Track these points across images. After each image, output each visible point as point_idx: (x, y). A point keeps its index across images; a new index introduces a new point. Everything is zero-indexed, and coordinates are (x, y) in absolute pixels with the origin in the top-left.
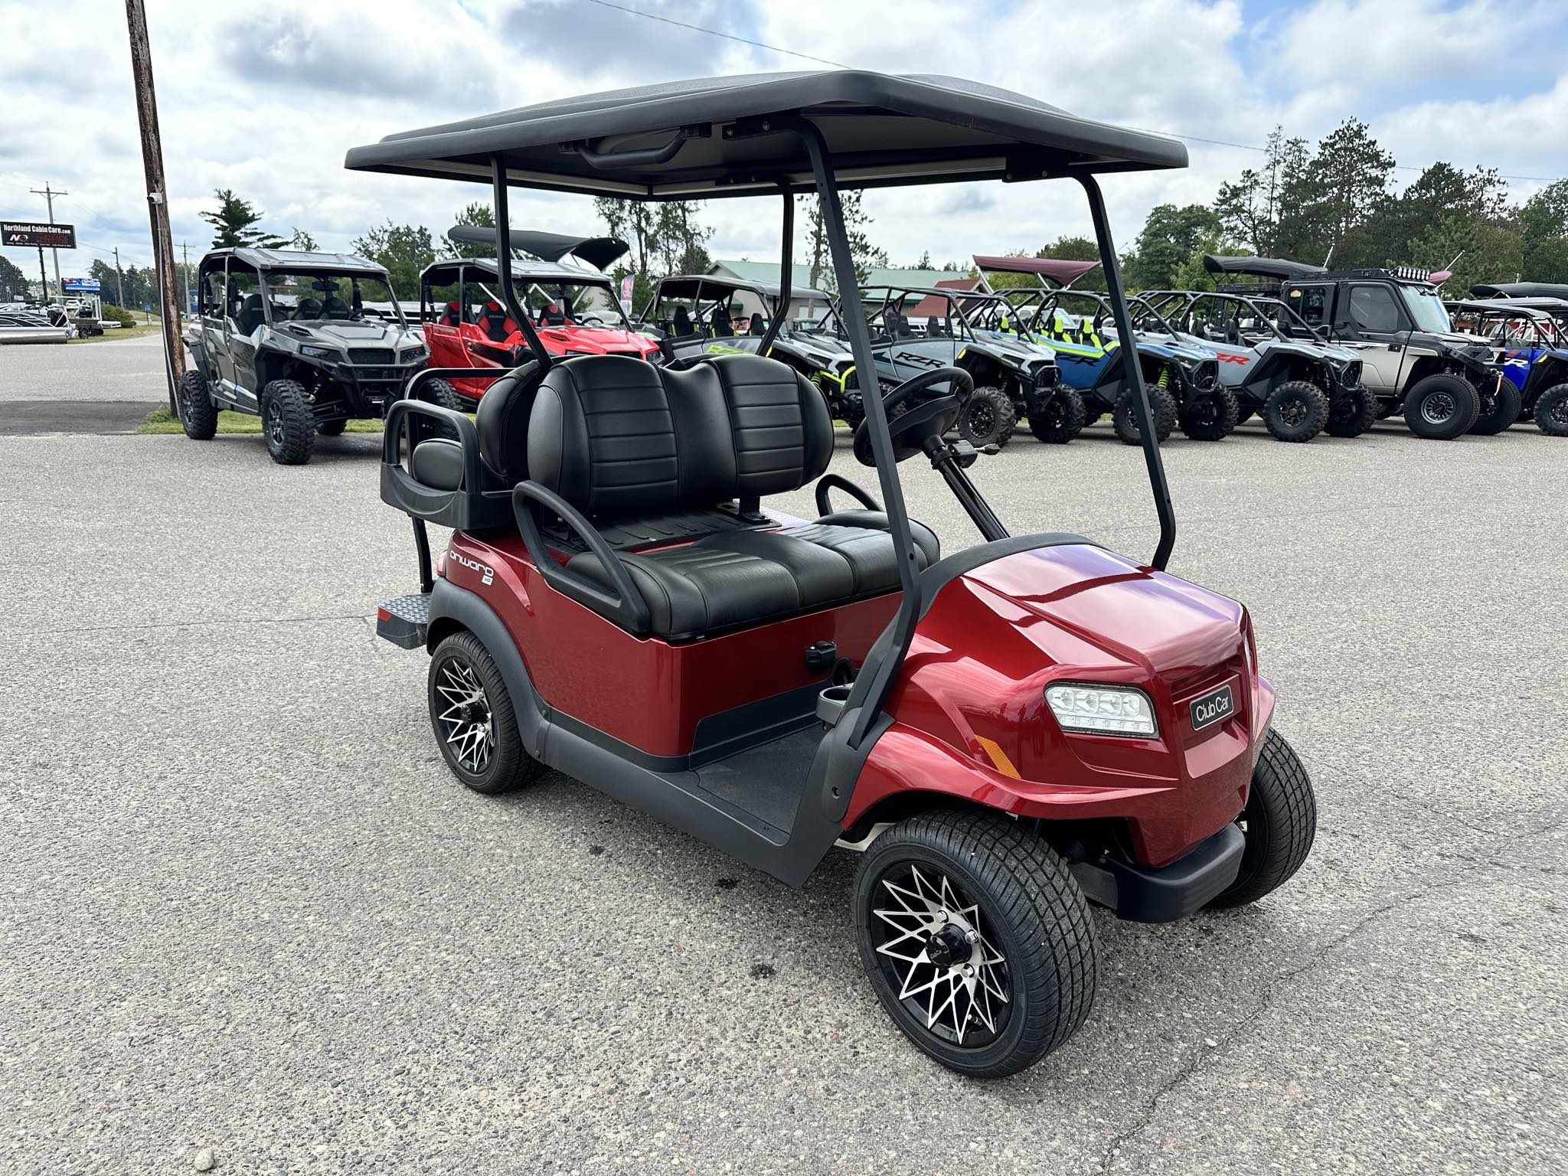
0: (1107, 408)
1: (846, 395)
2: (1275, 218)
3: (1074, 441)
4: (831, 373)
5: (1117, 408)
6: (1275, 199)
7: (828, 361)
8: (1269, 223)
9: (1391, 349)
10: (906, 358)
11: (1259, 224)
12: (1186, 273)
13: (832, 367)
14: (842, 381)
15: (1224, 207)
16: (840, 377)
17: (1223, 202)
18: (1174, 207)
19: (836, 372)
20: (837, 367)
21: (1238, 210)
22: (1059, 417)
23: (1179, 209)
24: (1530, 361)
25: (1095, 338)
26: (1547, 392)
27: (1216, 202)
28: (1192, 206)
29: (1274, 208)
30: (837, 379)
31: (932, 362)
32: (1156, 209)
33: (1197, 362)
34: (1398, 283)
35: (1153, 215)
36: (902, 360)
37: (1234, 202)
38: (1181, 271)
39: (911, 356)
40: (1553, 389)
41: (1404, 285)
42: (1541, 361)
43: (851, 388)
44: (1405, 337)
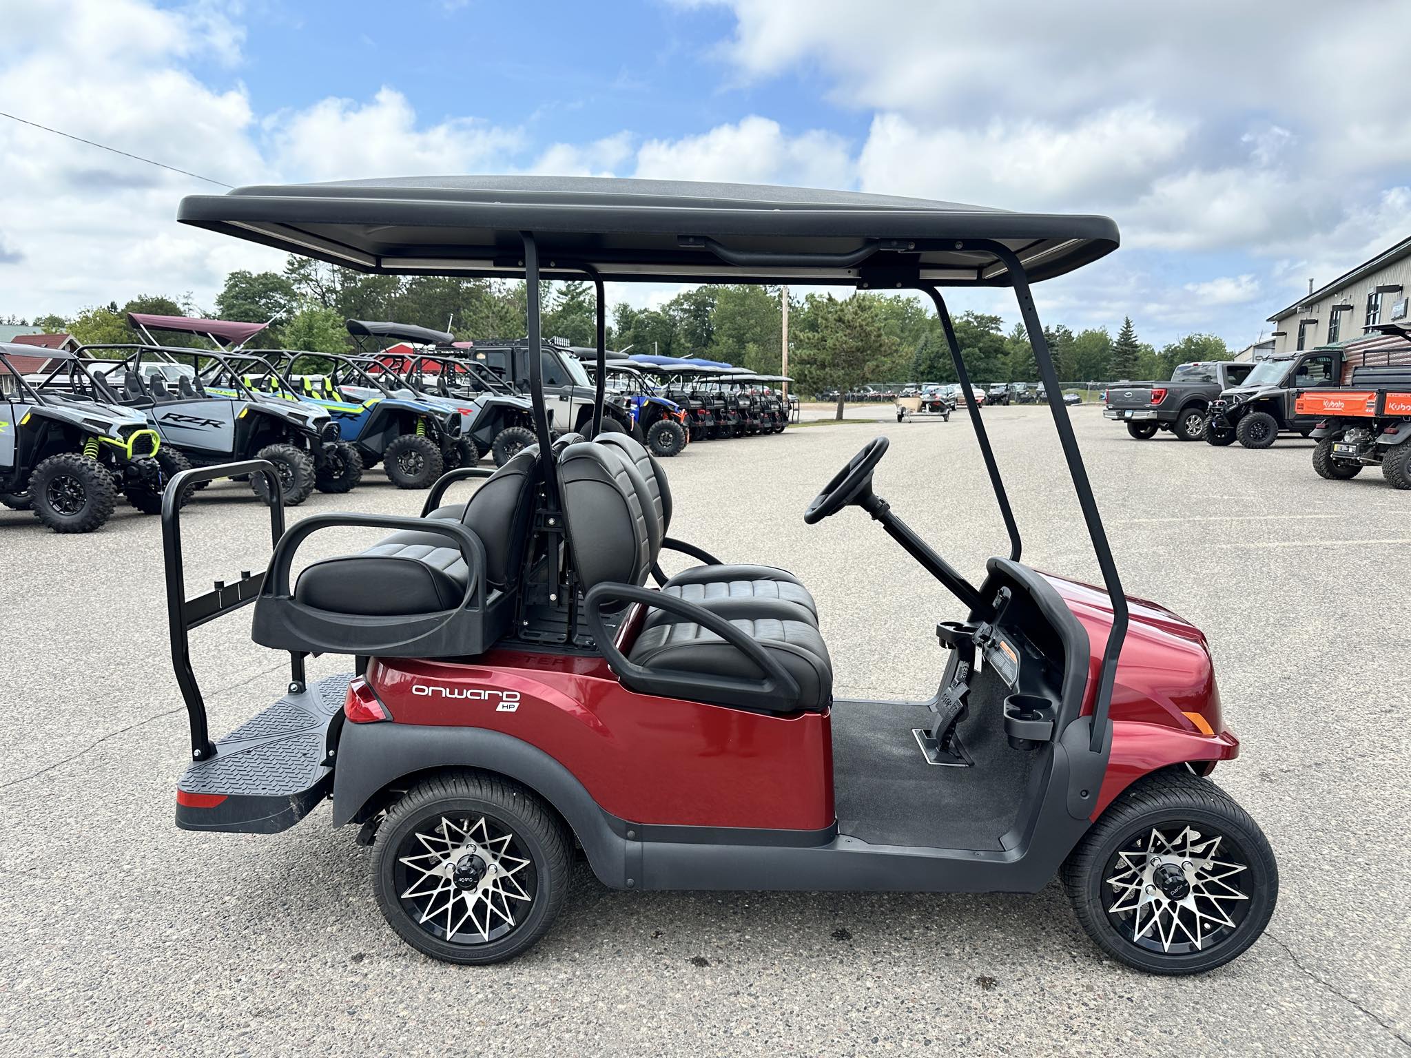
0: (379, 458)
1: (134, 461)
2: (339, 287)
3: (355, 489)
4: (114, 439)
5: (387, 458)
6: (336, 271)
7: (108, 426)
8: (334, 291)
9: (561, 399)
10: (175, 419)
11: (326, 292)
12: (292, 333)
13: (113, 431)
14: (129, 447)
15: (294, 275)
16: (126, 443)
17: (293, 271)
18: (249, 273)
19: (120, 437)
20: (119, 431)
21: (306, 278)
22: (337, 468)
23: (254, 275)
24: (639, 405)
25: (335, 395)
26: (653, 426)
27: (286, 270)
28: (266, 274)
29: (336, 279)
30: (122, 445)
31: (208, 422)
32: (232, 274)
33: (448, 415)
34: (556, 349)
35: (230, 279)
36: (169, 420)
37: (302, 271)
38: (287, 332)
39: (181, 416)
40: (656, 424)
41: (560, 350)
42: (645, 405)
43: (137, 454)
44: (570, 390)
